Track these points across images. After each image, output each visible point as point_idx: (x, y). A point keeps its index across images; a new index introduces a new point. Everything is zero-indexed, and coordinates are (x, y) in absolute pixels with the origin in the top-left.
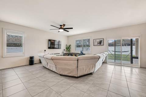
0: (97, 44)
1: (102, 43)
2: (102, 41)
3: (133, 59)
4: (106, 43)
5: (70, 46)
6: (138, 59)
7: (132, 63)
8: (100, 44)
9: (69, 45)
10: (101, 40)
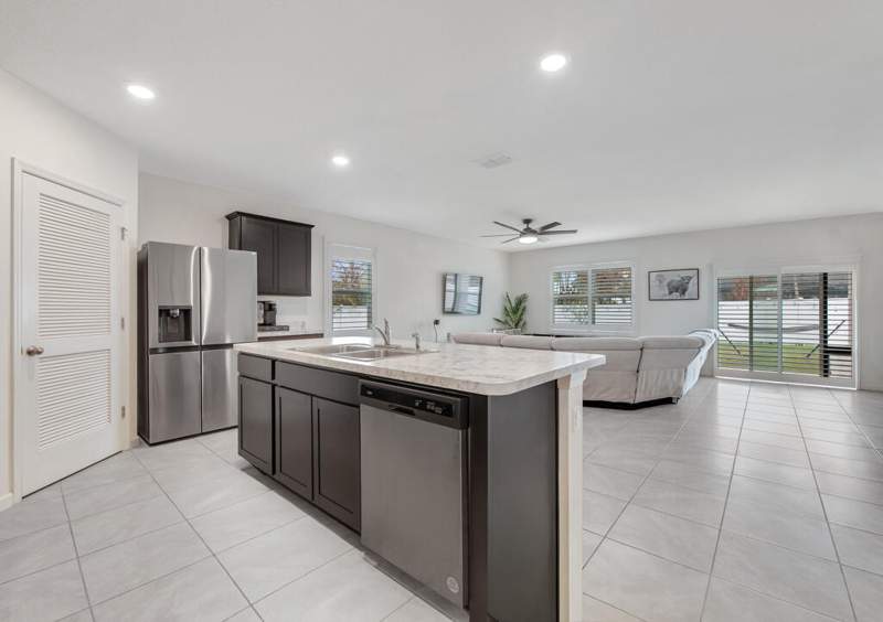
0: (667, 292)
1: (692, 288)
2: (694, 281)
3: (831, 357)
4: (708, 287)
5: (521, 300)
6: (849, 358)
7: (826, 372)
8: (684, 292)
9: (520, 294)
10: (684, 274)
